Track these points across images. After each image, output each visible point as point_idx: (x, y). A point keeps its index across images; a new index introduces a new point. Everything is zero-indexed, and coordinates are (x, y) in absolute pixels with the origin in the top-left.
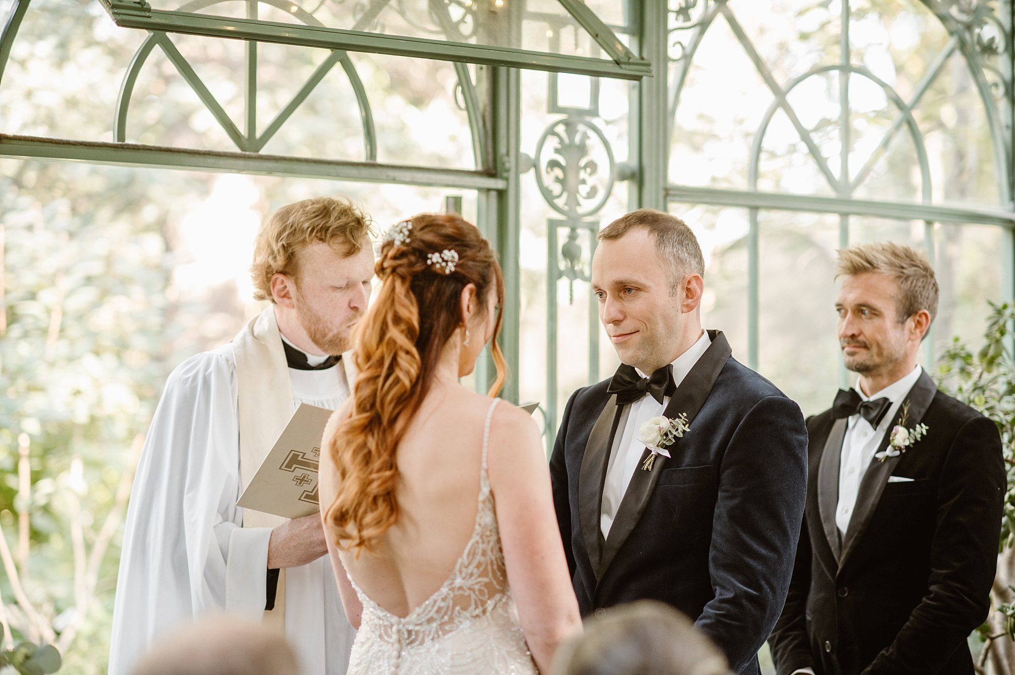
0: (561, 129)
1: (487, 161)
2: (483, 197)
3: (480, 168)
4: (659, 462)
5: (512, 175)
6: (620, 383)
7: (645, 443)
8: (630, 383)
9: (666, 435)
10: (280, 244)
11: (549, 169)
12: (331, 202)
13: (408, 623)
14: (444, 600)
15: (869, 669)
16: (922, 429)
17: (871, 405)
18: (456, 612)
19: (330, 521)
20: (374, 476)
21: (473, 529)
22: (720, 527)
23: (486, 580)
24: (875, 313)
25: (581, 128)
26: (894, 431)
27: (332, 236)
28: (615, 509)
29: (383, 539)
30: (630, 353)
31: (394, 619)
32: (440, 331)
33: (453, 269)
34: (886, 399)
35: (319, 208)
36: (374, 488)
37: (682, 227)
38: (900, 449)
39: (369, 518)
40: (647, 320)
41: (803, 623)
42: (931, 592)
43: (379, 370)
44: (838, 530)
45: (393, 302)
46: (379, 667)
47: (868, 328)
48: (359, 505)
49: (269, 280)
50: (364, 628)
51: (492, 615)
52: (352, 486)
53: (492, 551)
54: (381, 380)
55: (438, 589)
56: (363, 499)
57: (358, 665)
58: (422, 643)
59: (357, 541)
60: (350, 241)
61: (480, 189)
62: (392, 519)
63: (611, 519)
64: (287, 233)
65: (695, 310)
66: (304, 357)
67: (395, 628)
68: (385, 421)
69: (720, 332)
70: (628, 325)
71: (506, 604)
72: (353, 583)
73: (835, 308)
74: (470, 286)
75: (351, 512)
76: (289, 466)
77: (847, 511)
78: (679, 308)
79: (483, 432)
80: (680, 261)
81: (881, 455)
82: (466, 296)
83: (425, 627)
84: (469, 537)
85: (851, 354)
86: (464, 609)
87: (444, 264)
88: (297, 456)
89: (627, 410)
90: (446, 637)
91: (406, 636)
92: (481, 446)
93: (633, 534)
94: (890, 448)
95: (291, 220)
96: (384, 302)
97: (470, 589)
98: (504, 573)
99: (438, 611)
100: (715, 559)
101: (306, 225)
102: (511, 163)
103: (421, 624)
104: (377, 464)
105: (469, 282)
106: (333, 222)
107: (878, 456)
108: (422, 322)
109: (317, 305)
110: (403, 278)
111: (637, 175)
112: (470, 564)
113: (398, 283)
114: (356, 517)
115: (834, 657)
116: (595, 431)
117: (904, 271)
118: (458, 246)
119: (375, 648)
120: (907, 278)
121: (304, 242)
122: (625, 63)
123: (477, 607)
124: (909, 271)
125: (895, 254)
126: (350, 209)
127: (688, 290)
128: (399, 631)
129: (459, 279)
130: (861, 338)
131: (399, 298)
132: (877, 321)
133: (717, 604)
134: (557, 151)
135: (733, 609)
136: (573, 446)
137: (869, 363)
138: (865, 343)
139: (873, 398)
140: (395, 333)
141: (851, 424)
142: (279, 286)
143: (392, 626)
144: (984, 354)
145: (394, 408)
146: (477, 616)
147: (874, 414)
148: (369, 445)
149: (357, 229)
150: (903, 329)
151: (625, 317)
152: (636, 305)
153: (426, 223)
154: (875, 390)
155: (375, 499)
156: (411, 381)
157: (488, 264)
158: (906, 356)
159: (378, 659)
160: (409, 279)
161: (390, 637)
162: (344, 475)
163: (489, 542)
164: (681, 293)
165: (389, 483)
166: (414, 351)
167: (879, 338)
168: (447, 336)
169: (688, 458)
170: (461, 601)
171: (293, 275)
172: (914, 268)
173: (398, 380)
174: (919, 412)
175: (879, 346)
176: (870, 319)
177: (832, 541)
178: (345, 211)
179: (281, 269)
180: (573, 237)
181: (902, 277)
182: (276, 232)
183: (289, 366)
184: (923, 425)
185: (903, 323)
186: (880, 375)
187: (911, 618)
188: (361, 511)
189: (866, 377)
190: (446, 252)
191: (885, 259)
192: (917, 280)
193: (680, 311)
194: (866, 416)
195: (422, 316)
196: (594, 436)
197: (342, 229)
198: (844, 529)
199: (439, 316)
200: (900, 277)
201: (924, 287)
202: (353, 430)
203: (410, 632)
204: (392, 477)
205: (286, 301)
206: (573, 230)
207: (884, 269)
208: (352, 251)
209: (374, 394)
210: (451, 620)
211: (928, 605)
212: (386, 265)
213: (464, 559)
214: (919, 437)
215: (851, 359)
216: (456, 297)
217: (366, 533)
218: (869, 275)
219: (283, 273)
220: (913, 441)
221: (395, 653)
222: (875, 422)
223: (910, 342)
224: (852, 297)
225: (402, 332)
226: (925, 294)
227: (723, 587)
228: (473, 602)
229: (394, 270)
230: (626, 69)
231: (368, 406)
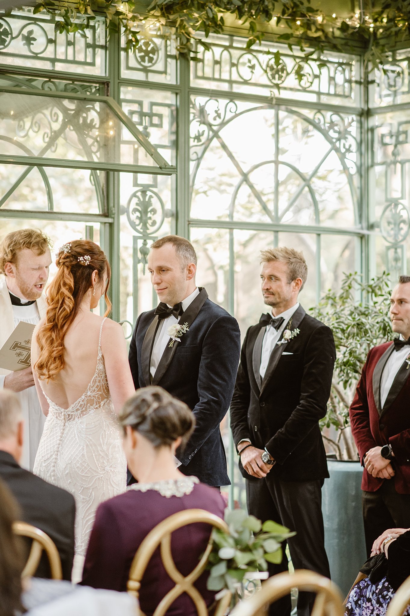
0: (139, 194)
1: (105, 210)
2: (103, 226)
3: (101, 213)
4: (176, 344)
5: (116, 216)
6: (160, 310)
7: (170, 335)
8: (164, 310)
9: (179, 332)
10: (9, 249)
11: (133, 213)
12: (33, 231)
13: (68, 411)
14: (83, 401)
15: (273, 438)
16: (297, 331)
17: (275, 320)
18: (88, 406)
19: (36, 368)
20: (54, 349)
21: (95, 371)
22: (202, 371)
23: (100, 393)
24: (277, 279)
25: (149, 193)
26: (285, 332)
27: (33, 246)
28: (157, 364)
29: (58, 375)
30: (164, 297)
31: (63, 410)
32: (82, 289)
33: (88, 263)
34: (282, 318)
35: (27, 234)
36: (54, 354)
37: (187, 243)
38: (288, 340)
39: (52, 366)
40: (172, 283)
41: (246, 420)
42: (300, 404)
43: (57, 305)
44: (261, 376)
45: (63, 276)
46: (56, 430)
47: (274, 286)
48: (48, 361)
49: (4, 265)
50: (50, 414)
51: (103, 408)
52: (46, 353)
53: (103, 381)
54: (58, 309)
55: (81, 397)
56: (50, 359)
57: (48, 429)
58: (74, 419)
59: (48, 376)
60: (41, 249)
61: (101, 223)
62: (62, 367)
63: (155, 368)
64: (12, 244)
65: (192, 279)
66: (19, 300)
67: (63, 414)
68: (59, 327)
69: (204, 288)
70: (163, 285)
71: (109, 403)
72: (45, 395)
73: (260, 277)
74: (96, 271)
75: (45, 365)
76: (14, 348)
77: (264, 368)
78: (185, 278)
79: (100, 331)
80: (186, 258)
81: (279, 343)
82: (94, 275)
83: (76, 413)
84: (94, 375)
85: (267, 297)
86: (92, 405)
87: (85, 261)
88: (17, 344)
89: (162, 322)
90: (84, 417)
91: (67, 417)
92: (99, 337)
93: (165, 375)
94: (283, 339)
95: (15, 238)
96: (60, 276)
97: (93, 396)
98: (108, 390)
99: (80, 406)
100: (200, 385)
101: (21, 241)
102: (115, 210)
103: (73, 412)
104: (56, 344)
105: (95, 269)
106: (33, 240)
107: (278, 343)
108: (75, 286)
109: (24, 276)
110: (68, 267)
111: (175, 215)
112: (93, 386)
113: (65, 269)
114: (47, 366)
115: (259, 433)
116: (149, 330)
117: (290, 260)
118: (91, 253)
119: (55, 422)
120: (292, 263)
121: (20, 248)
122: (164, 168)
123: (96, 404)
124: (293, 260)
125: (287, 253)
126: (41, 234)
127: (189, 270)
128: (64, 415)
129: (91, 268)
130: (271, 290)
131: (66, 275)
132: (278, 283)
133: (200, 404)
134: (137, 204)
135: (207, 407)
136: (139, 337)
137: (274, 302)
138: (272, 292)
139: (277, 317)
140: (64, 290)
141: (267, 330)
142: (8, 268)
143: (62, 413)
144: (341, 297)
145: (63, 321)
146: (97, 408)
147: (276, 324)
148: (52, 336)
149: (44, 243)
150: (290, 287)
151: (162, 282)
152: (167, 277)
153: (78, 244)
154: (278, 313)
155: (55, 358)
156: (70, 310)
157: (103, 261)
158: (292, 299)
159: (56, 427)
160: (70, 267)
161: (61, 417)
162: (42, 349)
163: (101, 377)
164: (186, 272)
165: (61, 352)
166: (72, 297)
167: (279, 290)
168: (85, 291)
169: (188, 342)
170: (90, 402)
171: (15, 263)
172: (295, 259)
173: (65, 309)
174: (297, 324)
175: (279, 294)
176: (275, 282)
177: (258, 382)
178: (39, 235)
179: (10, 260)
180: (145, 244)
181: (289, 263)
182: (8, 244)
183: (12, 304)
184: (297, 329)
185: (290, 283)
186: (280, 307)
187: (292, 415)
188: (49, 364)
189: (274, 307)
190: (86, 256)
191: (281, 255)
192: (296, 264)
193: (186, 279)
194: (273, 325)
195: (75, 283)
196: (148, 332)
197: (37, 243)
198: (263, 376)
199: (82, 283)
200: (288, 263)
201: (300, 267)
202: (45, 330)
203: (69, 415)
204: (62, 349)
205: (11, 274)
206: (145, 241)
207: (281, 259)
208: (41, 253)
209: (55, 315)
210: (86, 409)
211: (299, 409)
212: (60, 261)
213: (91, 384)
214: (296, 335)
215: (266, 299)
216: (90, 275)
217: (51, 373)
218: (274, 262)
219: (10, 262)
220: (293, 337)
221: (63, 424)
222: (277, 328)
223: (293, 292)
224: (268, 272)
225: (67, 289)
226: (300, 270)
227: (203, 397)
228: (95, 402)
229: (64, 263)
230: (164, 171)
231: (52, 320)
